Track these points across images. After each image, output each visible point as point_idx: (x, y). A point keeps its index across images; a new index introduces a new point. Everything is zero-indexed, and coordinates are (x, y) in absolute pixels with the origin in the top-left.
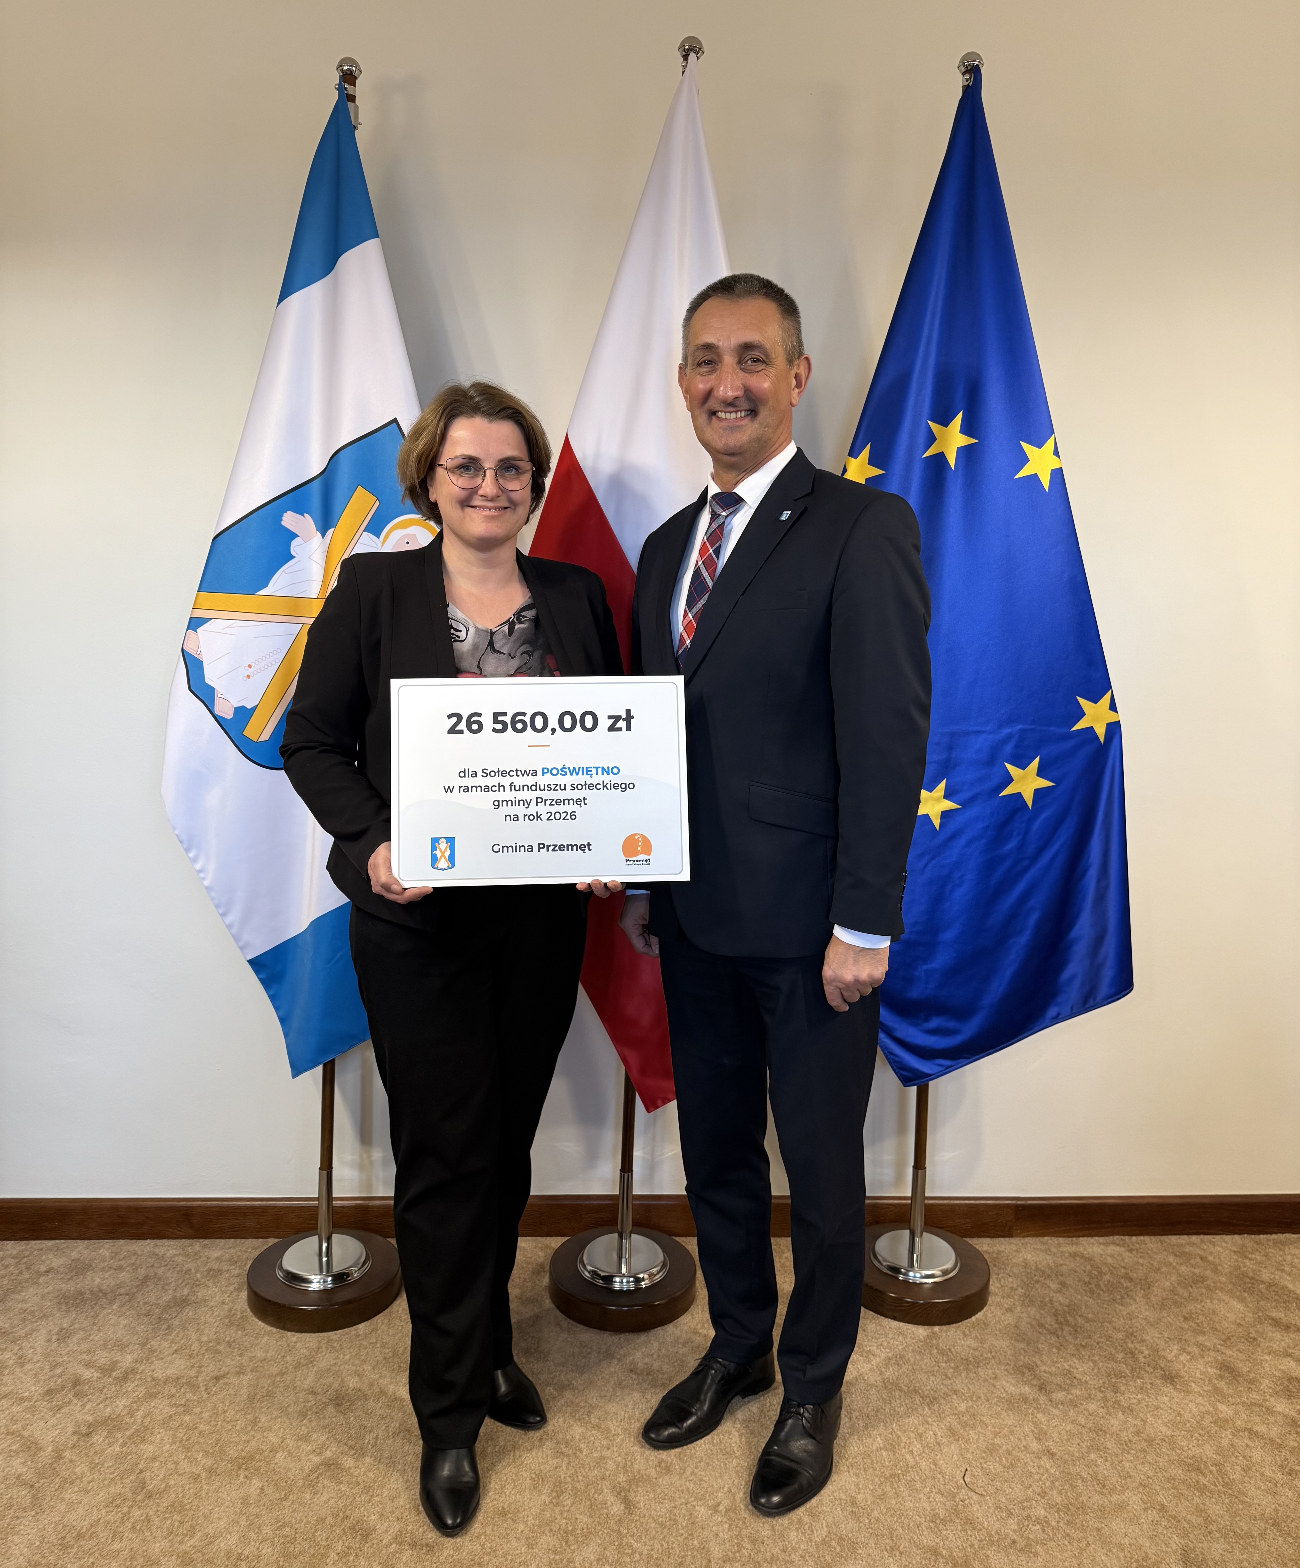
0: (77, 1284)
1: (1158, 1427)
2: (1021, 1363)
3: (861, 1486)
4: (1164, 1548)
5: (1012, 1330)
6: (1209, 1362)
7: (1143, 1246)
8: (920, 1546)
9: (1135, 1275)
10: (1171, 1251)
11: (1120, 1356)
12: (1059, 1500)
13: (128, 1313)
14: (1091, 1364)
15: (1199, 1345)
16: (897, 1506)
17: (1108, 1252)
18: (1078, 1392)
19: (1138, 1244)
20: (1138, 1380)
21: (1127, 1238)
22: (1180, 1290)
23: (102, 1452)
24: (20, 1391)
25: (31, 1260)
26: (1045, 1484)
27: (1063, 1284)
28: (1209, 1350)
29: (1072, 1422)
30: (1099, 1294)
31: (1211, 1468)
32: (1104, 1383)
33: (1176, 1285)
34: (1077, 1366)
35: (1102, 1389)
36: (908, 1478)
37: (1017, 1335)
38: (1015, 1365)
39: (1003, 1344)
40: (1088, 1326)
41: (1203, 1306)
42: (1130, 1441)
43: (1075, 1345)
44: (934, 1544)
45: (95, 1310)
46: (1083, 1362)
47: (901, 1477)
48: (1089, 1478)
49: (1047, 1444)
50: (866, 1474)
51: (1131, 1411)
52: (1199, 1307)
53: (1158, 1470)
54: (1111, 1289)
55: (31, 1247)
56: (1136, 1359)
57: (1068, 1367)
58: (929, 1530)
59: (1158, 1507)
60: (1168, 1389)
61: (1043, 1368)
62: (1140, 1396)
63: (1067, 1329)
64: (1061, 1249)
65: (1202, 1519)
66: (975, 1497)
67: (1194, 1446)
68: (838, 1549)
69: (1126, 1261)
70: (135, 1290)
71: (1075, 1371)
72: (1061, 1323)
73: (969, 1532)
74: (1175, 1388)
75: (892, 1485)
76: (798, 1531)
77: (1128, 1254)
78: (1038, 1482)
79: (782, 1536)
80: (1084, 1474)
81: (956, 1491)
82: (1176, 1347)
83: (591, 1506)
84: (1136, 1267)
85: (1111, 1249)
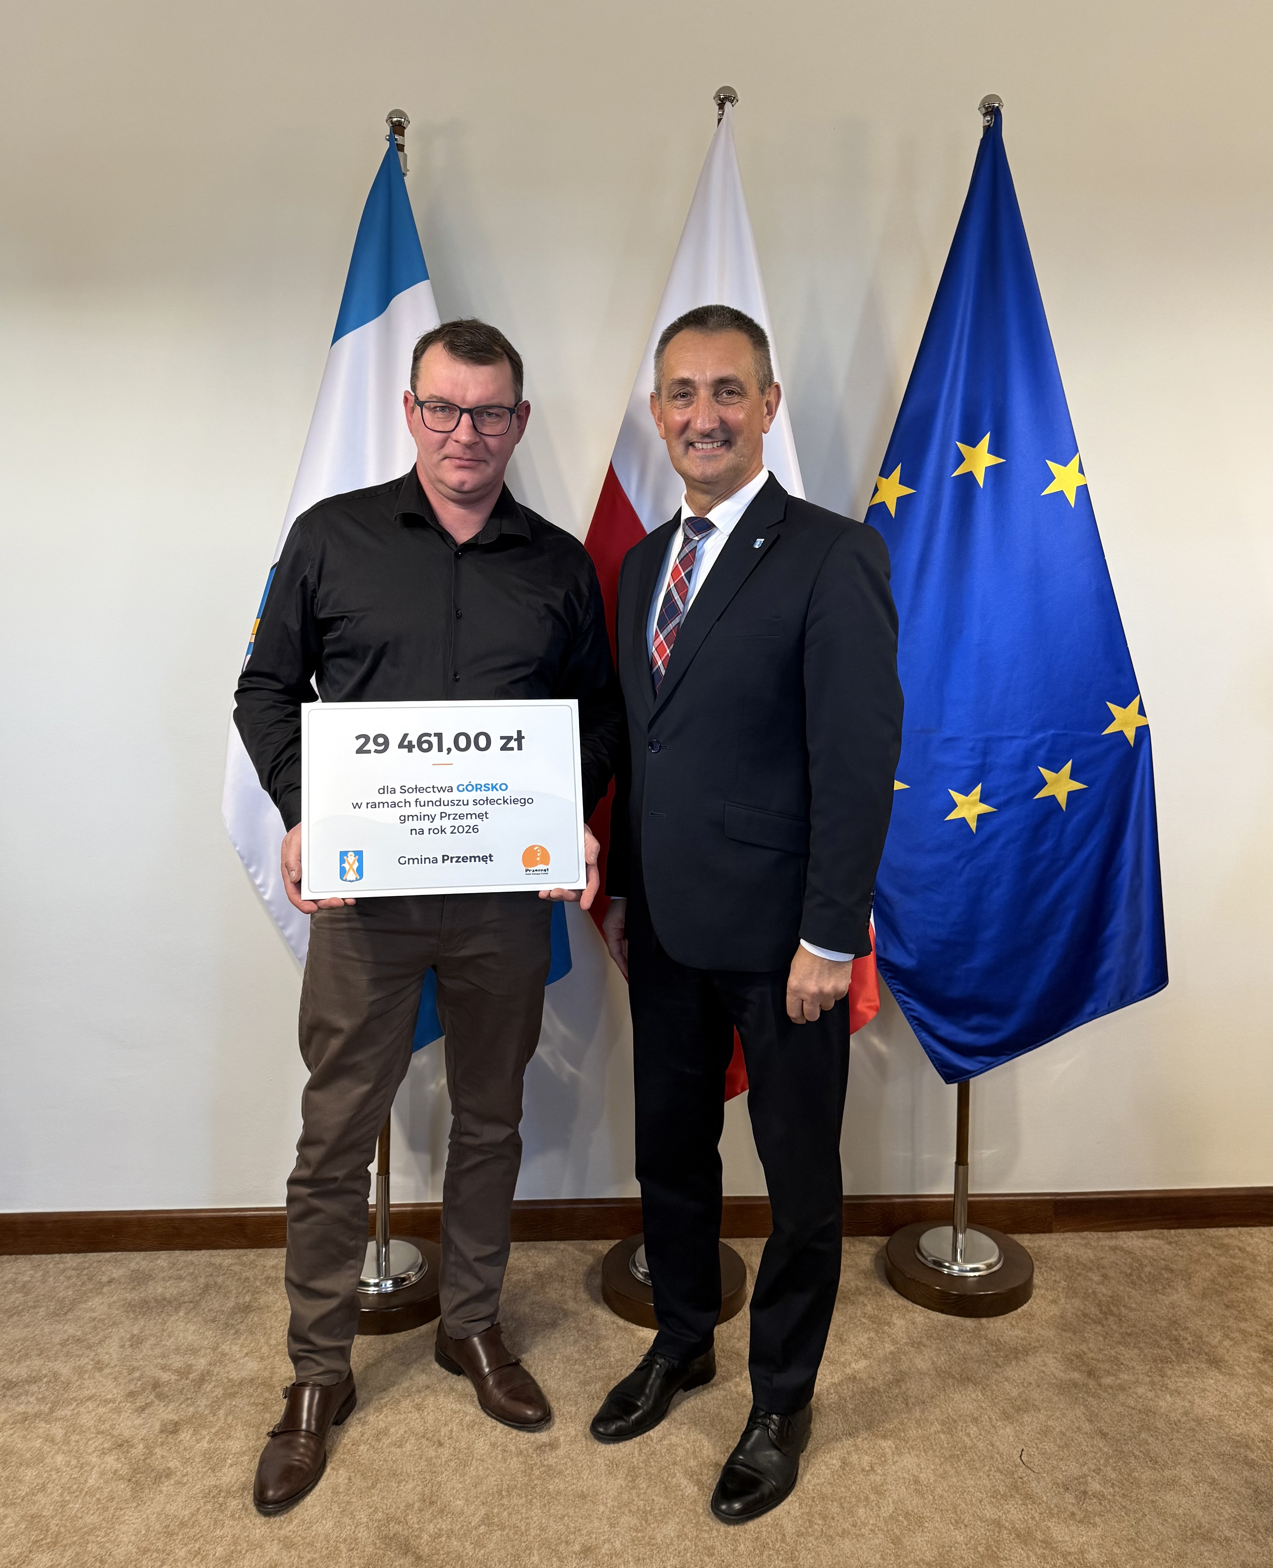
0: (140, 1293)
1: (1206, 1407)
2: (1069, 1351)
3: (922, 1466)
4: (1217, 1517)
5: (1058, 1321)
6: (1252, 1347)
7: (1182, 1239)
8: (984, 1519)
9: (1175, 1266)
10: (1209, 1242)
11: (1165, 1343)
12: (1114, 1476)
13: (195, 1320)
14: (1136, 1351)
15: (1242, 1331)
16: (958, 1484)
17: (1148, 1245)
18: (1126, 1377)
19: (1177, 1236)
20: (1184, 1365)
21: (1165, 1231)
22: (1221, 1280)
23: (192, 1448)
24: (103, 1394)
25: (91, 1271)
26: (1099, 1461)
27: (1105, 1276)
28: (1252, 1335)
29: (1122, 1405)
30: (1141, 1285)
31: (1258, 1444)
32: (1151, 1368)
33: (1216, 1275)
34: (1124, 1353)
35: (1150, 1374)
36: (968, 1458)
37: (1064, 1326)
38: (1063, 1353)
39: (1050, 1333)
40: (1132, 1315)
41: (1244, 1295)
42: (1179, 1421)
43: (1121, 1334)
44: (996, 1517)
45: (163, 1317)
46: (1129, 1349)
47: (961, 1457)
48: (1141, 1455)
49: (1099, 1425)
50: (926, 1455)
51: (1179, 1393)
52: (1240, 1295)
53: (1207, 1447)
54: (1152, 1280)
55: (90, 1260)
56: (1182, 1346)
57: (1114, 1354)
58: (991, 1505)
59: (1209, 1481)
60: (1214, 1373)
61: (1090, 1355)
62: (1186, 1379)
63: (1111, 1318)
64: (1101, 1243)
65: (1251, 1490)
66: (1032, 1475)
67: (1241, 1425)
68: (906, 1523)
69: (1165, 1253)
70: (198, 1298)
71: (1122, 1357)
72: (1105, 1313)
73: (1030, 1506)
74: (1220, 1372)
75: (952, 1466)
76: (865, 1508)
77: (1167, 1246)
78: (1092, 1460)
79: (851, 1512)
80: (1137, 1453)
81: (1014, 1469)
82: (1219, 1333)
83: (666, 1488)
84: (1176, 1258)
85: (1151, 1242)
